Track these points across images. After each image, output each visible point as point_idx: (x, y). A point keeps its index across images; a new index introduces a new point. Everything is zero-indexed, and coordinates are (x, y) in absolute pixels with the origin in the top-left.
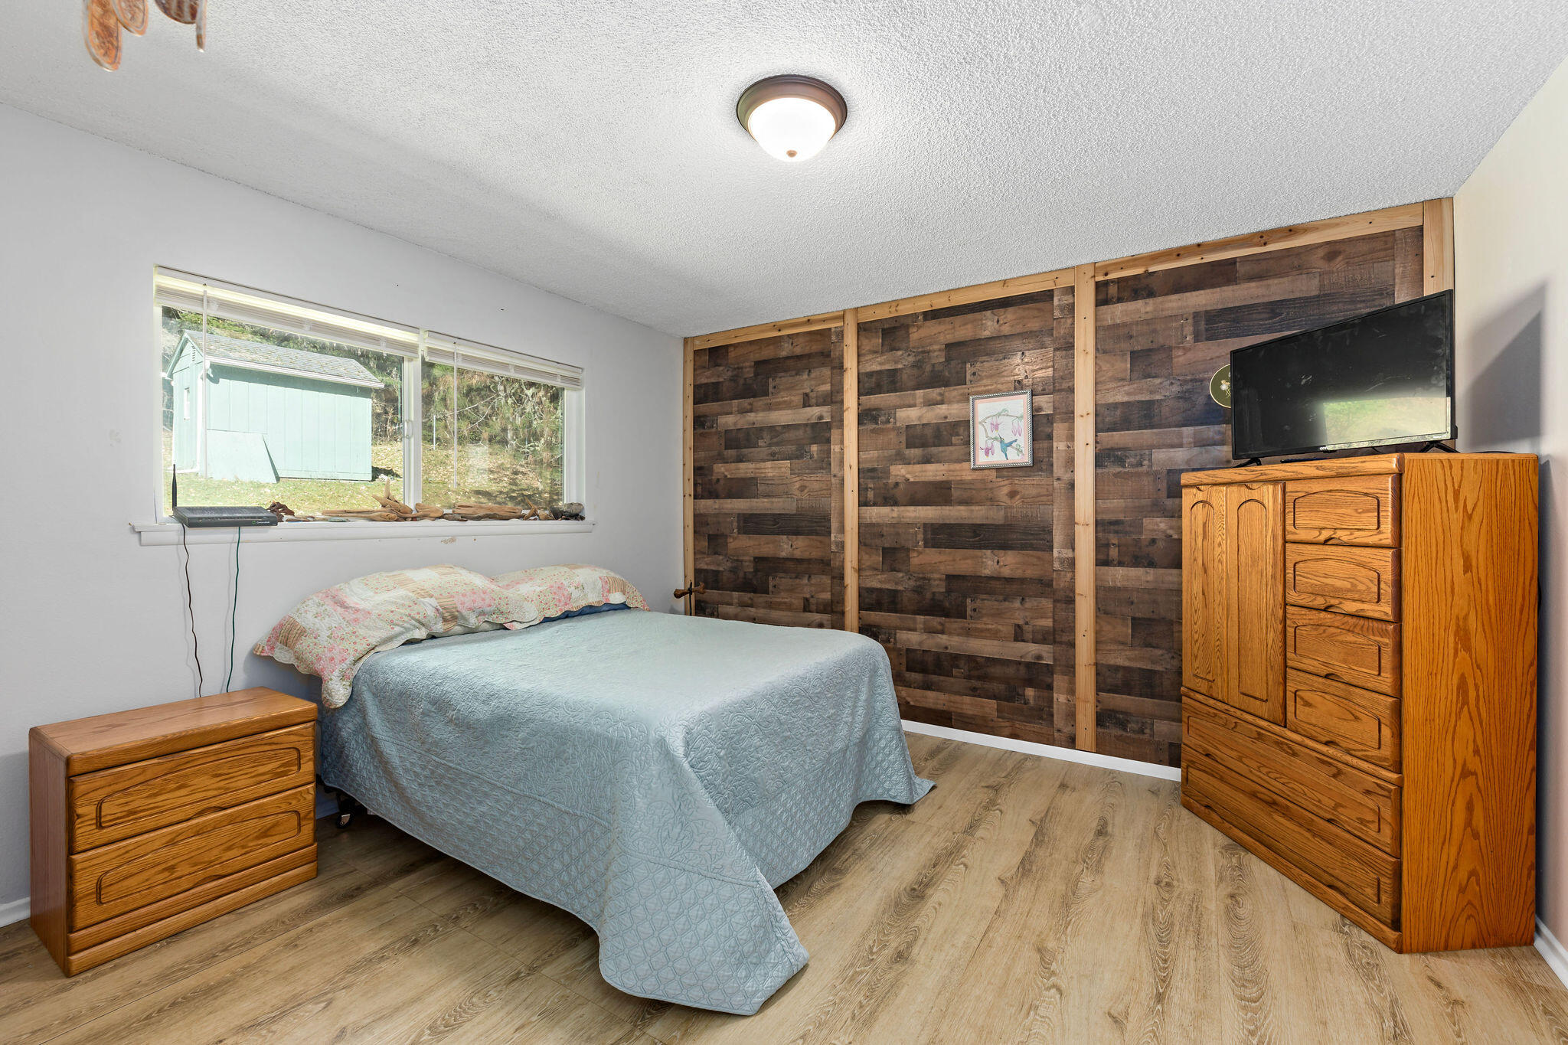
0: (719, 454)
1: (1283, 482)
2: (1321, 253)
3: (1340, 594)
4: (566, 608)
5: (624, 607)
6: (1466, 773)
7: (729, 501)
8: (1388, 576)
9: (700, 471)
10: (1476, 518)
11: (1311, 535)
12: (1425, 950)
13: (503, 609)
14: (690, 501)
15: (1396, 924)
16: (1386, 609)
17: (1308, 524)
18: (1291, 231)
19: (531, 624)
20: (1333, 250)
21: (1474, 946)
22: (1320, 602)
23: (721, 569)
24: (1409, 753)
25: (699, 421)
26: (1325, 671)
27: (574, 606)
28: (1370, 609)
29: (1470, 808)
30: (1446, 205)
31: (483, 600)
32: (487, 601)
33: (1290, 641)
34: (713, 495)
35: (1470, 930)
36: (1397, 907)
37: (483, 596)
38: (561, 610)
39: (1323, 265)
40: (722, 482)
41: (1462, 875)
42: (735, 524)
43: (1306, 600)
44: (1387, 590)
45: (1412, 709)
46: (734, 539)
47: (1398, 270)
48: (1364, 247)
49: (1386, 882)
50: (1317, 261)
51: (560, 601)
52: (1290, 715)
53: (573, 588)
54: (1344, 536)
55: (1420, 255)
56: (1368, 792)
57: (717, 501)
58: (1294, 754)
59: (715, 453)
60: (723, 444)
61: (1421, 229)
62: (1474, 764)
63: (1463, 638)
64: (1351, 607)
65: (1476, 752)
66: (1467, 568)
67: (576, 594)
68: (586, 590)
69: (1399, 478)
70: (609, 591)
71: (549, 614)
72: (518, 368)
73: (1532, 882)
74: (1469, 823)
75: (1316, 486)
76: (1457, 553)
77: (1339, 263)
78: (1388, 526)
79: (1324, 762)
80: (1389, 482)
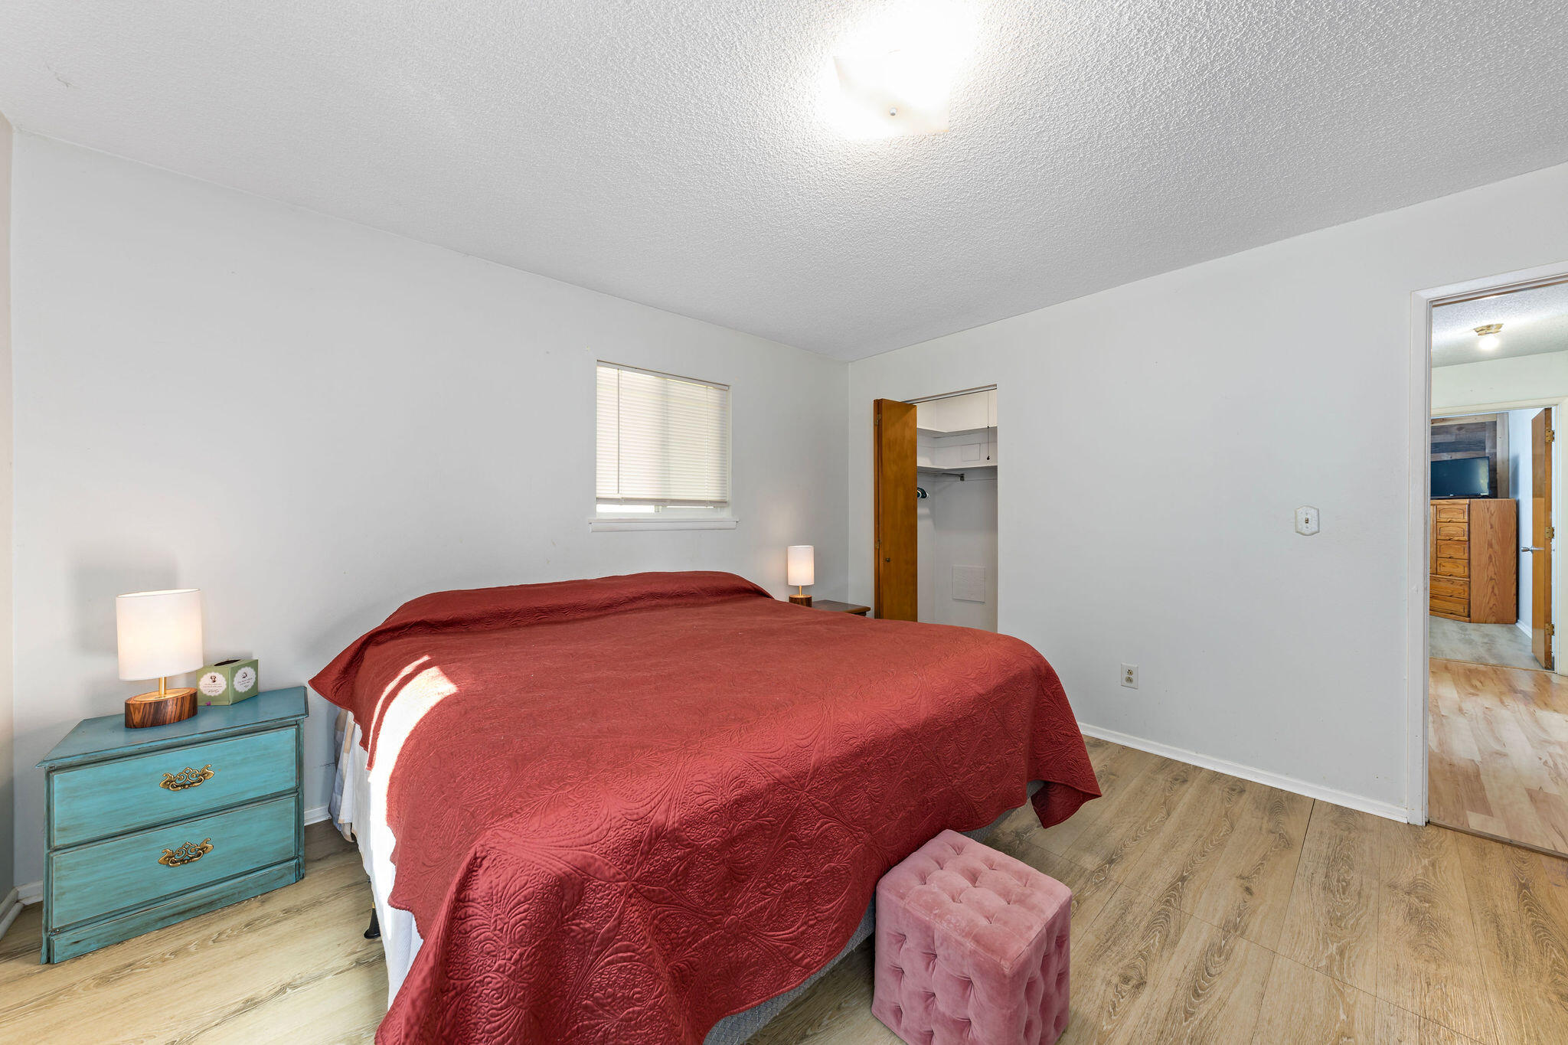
1: (1436, 505)
2: (1456, 428)
3: (1453, 535)
6: (1491, 579)
8: (1467, 530)
10: (1495, 515)
11: (1445, 520)
12: (1478, 622)
15: (1469, 616)
16: (1466, 538)
17: (1444, 517)
18: (1443, 420)
20: (1461, 427)
21: (1495, 623)
22: (1448, 538)
24: (1472, 574)
26: (1449, 556)
28: (1462, 538)
29: (1493, 588)
30: (1505, 416)
33: (1438, 549)
35: (1494, 619)
36: (1469, 612)
39: (1457, 432)
41: (1491, 605)
43: (1443, 538)
44: (1466, 533)
45: (1473, 563)
47: (1487, 435)
48: (1474, 427)
49: (1466, 606)
50: (1454, 430)
52: (1438, 571)
54: (1454, 520)
55: (1495, 430)
56: (1461, 585)
58: (1440, 581)
61: (1496, 422)
62: (1494, 577)
63: (1490, 545)
64: (1456, 538)
65: (1495, 574)
66: (1492, 527)
69: (1469, 505)
73: (1515, 609)
74: (1493, 592)
75: (1446, 507)
76: (1488, 524)
77: (1463, 432)
78: (1466, 517)
79: (1449, 580)
80: (1467, 506)
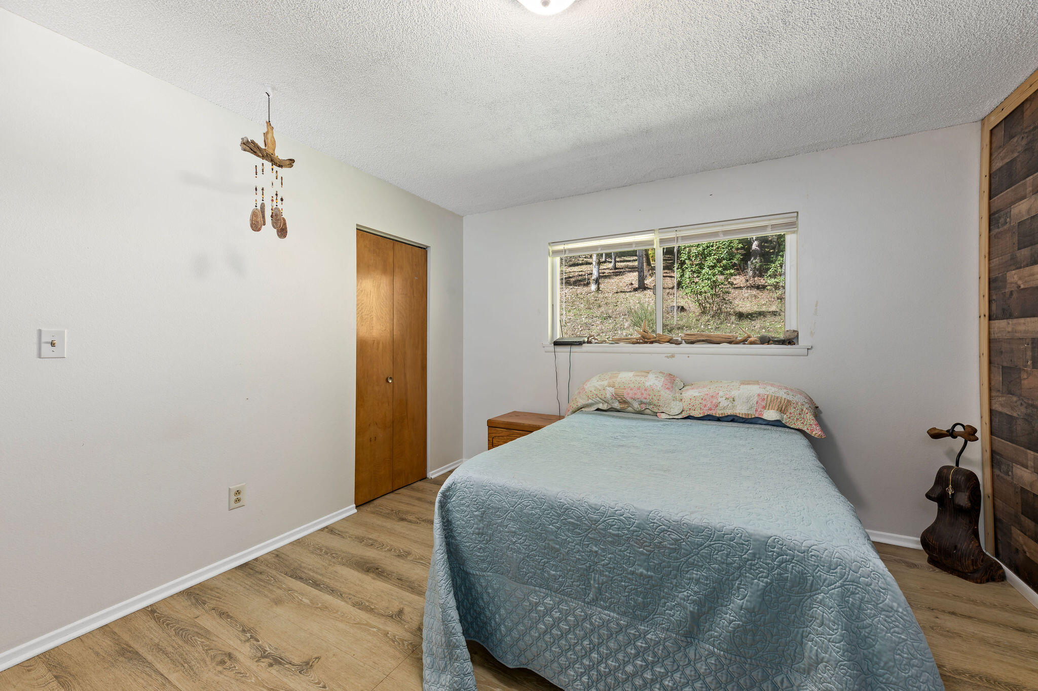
0: (1013, 258)
4: (710, 413)
5: (778, 424)
7: (1022, 320)
9: (994, 283)
13: (655, 402)
14: (985, 321)
19: (674, 417)
23: (1015, 415)
25: (994, 218)
27: (718, 413)
31: (642, 394)
32: (645, 396)
34: (1007, 314)
37: (643, 392)
38: (704, 413)
40: (1015, 295)
42: (1029, 353)
46: (1029, 374)
51: (705, 406)
53: (724, 398)
57: (1010, 321)
59: (1008, 257)
60: (1016, 242)
67: (724, 403)
68: (736, 403)
70: (764, 407)
71: (693, 413)
72: (725, 233)
